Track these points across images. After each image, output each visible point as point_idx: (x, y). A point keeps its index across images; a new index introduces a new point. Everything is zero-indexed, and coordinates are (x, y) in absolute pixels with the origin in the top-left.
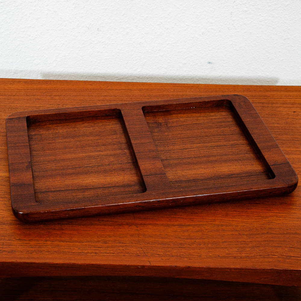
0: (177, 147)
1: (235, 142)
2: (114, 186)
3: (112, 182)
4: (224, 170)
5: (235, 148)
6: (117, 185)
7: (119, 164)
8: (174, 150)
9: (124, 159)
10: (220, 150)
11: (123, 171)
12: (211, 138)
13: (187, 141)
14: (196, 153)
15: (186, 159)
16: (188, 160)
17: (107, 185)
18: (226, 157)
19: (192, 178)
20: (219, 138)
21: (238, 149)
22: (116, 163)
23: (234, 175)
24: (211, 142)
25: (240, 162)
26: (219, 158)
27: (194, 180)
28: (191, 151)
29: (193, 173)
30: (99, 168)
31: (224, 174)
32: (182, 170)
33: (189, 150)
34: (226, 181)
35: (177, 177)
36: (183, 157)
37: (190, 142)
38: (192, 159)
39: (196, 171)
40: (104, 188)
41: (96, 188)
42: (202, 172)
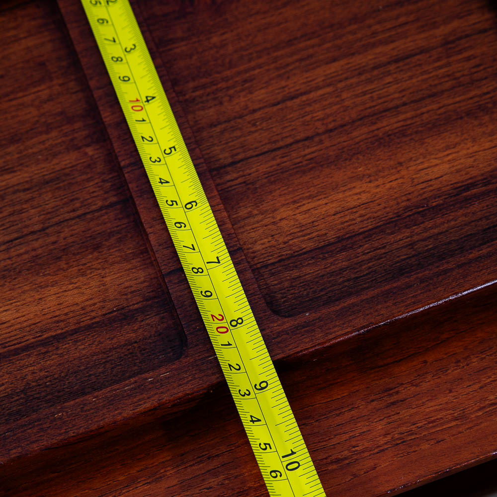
0: (261, 94)
1: (455, 24)
2: (75, 331)
3: (66, 311)
4: (435, 169)
5: (460, 57)
6: (85, 320)
7: (78, 217)
8: (254, 111)
9: (92, 189)
10: (411, 78)
11: (97, 247)
12: (370, 26)
13: (290, 60)
14: (328, 111)
15: (300, 145)
16: (307, 151)
17: (50, 329)
18: (435, 106)
19: (332, 236)
20: (398, 17)
21: (468, 59)
22: (67, 216)
23: (473, 185)
24: (374, 45)
25: (486, 118)
26: (412, 118)
27: (340, 240)
28: (310, 105)
29: (332, 208)
30: (13, 252)
31: (439, 189)
32: (294, 202)
33: (304, 98)
34: (453, 223)
35: (281, 240)
36: (289, 140)
37: (301, 60)
38: (321, 142)
39: (341, 196)
40: (45, 343)
41: (16, 352)
42: (364, 197)
